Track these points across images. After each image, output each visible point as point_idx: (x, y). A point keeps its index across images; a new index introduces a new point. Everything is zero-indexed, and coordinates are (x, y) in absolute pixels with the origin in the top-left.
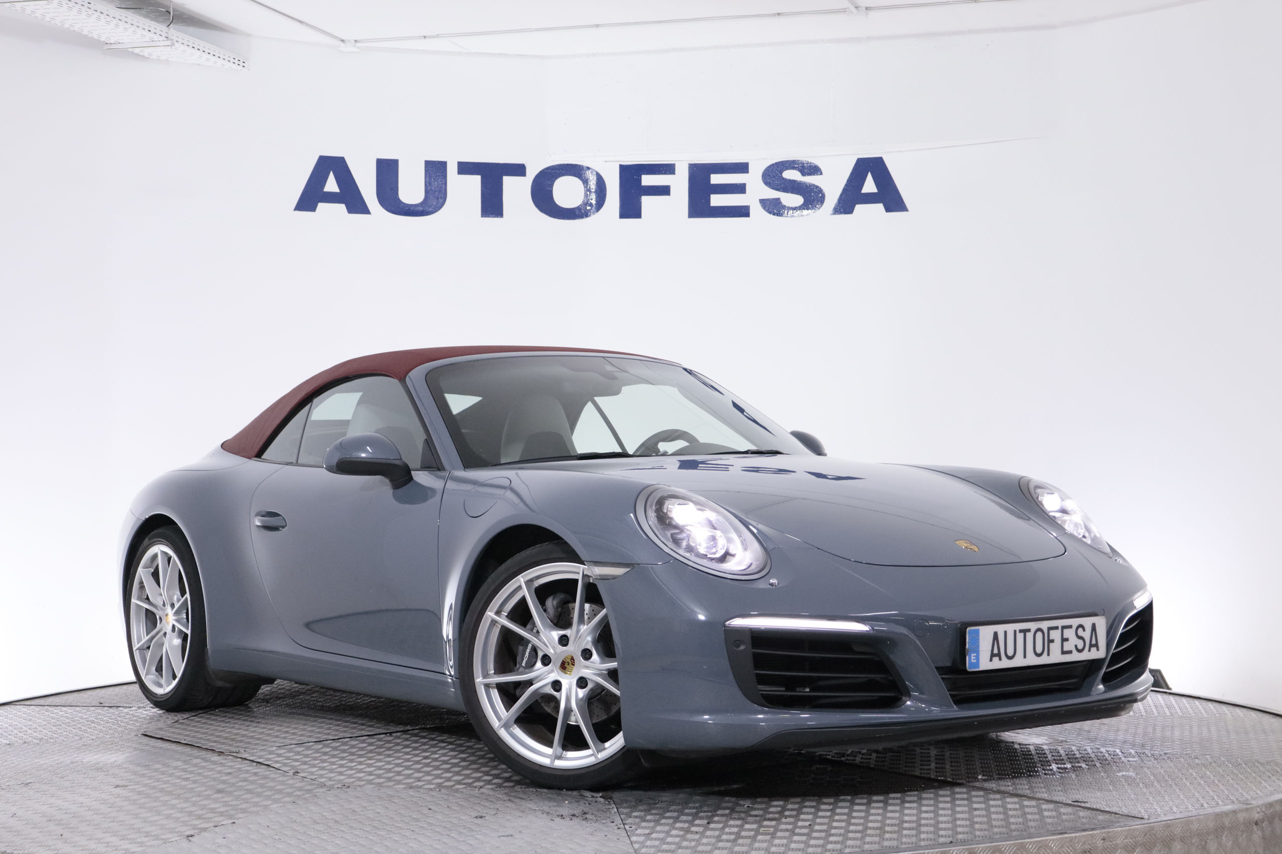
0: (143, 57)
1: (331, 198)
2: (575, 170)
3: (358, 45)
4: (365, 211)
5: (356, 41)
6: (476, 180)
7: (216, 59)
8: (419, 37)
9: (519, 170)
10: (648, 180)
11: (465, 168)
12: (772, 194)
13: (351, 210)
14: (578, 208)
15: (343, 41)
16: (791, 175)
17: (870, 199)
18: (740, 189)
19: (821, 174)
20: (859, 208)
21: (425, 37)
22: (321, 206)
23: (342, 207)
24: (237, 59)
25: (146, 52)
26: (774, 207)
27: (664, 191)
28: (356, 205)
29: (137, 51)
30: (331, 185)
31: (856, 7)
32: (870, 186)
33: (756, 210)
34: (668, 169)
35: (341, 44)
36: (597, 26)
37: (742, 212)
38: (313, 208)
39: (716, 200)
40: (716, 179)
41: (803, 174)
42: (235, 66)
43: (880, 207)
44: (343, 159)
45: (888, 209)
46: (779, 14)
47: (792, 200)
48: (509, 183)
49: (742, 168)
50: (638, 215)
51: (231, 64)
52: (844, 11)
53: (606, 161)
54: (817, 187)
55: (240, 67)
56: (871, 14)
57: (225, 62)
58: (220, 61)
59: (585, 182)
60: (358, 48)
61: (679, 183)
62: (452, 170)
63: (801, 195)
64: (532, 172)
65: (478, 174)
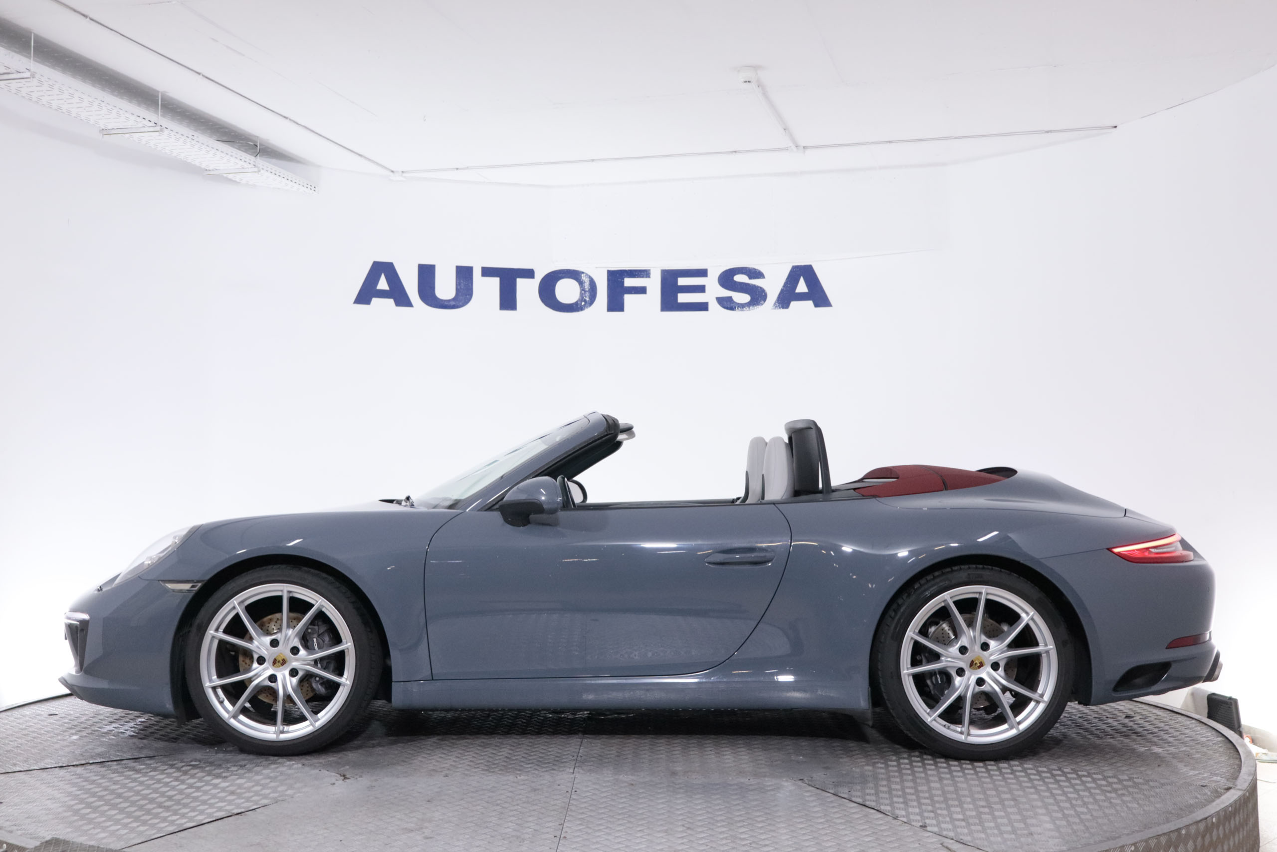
0: (235, 181)
1: (382, 294)
2: (574, 275)
3: (404, 175)
4: (409, 304)
5: (403, 172)
6: (496, 281)
7: (293, 184)
8: (453, 169)
9: (529, 274)
10: (629, 282)
11: (487, 272)
12: (726, 293)
13: (398, 304)
14: (576, 303)
15: (393, 172)
16: (740, 278)
17: (802, 297)
18: (701, 289)
19: (764, 277)
20: (794, 304)
21: (457, 169)
22: (375, 301)
23: (391, 301)
24: (309, 184)
25: (237, 178)
26: (727, 304)
27: (642, 290)
28: (402, 299)
29: (230, 176)
30: (383, 284)
31: (797, 147)
32: (802, 287)
33: (714, 306)
34: (645, 274)
35: (391, 174)
36: (593, 160)
37: (703, 307)
38: (368, 302)
39: (683, 298)
40: (682, 281)
41: (750, 278)
42: (308, 191)
43: (810, 303)
44: (392, 263)
45: (816, 305)
46: (735, 152)
47: (741, 298)
48: (522, 284)
49: (703, 273)
50: (621, 309)
51: (304, 188)
52: (786, 149)
53: (597, 268)
54: (761, 288)
55: (312, 191)
56: (808, 151)
57: (300, 187)
58: (296, 186)
59: (581, 283)
60: (405, 177)
61: (654, 285)
62: (477, 273)
63: (749, 294)
64: (539, 276)
65: (497, 277)
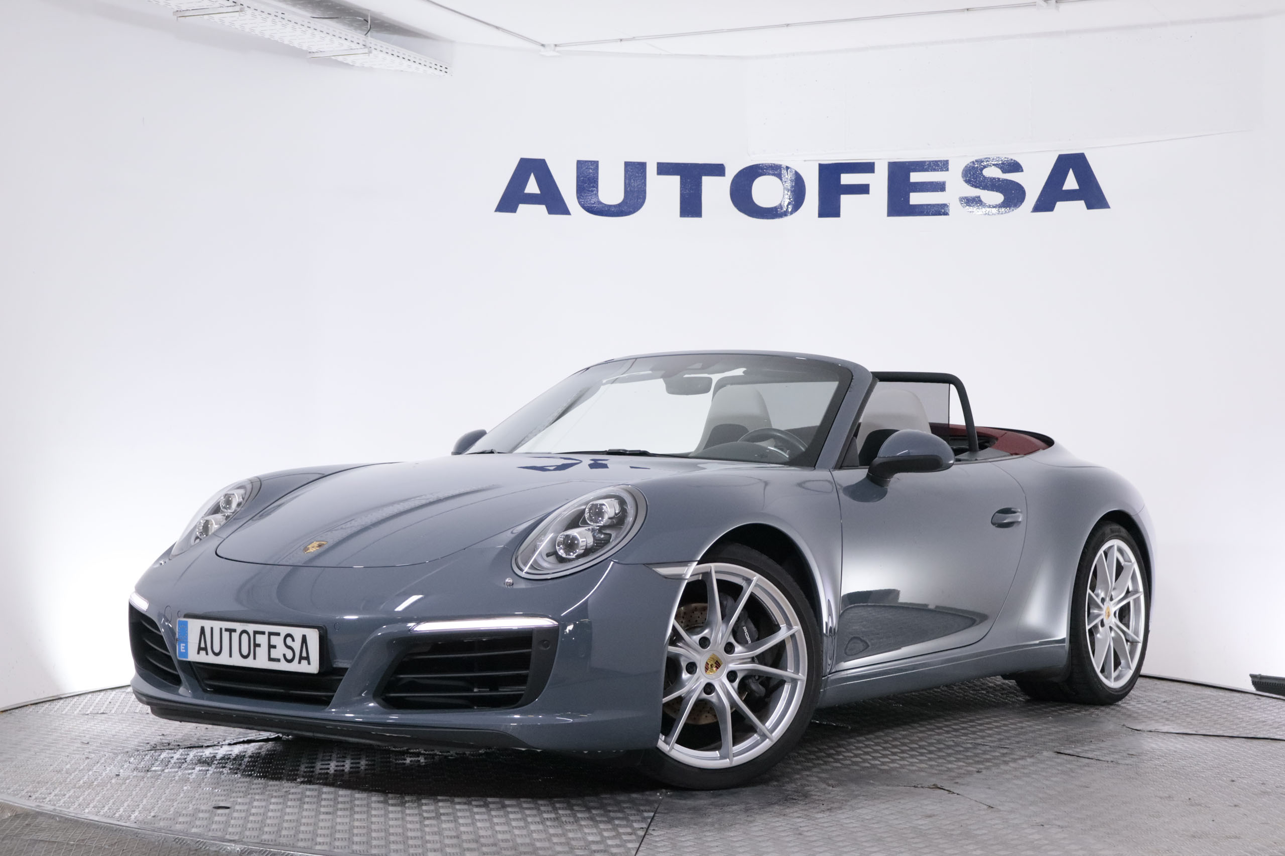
0: (347, 64)
1: (532, 199)
2: (775, 170)
3: (558, 49)
4: (566, 212)
5: (556, 45)
6: (675, 180)
7: (416, 65)
8: (616, 41)
9: (718, 170)
10: (847, 179)
11: (665, 169)
12: (972, 192)
13: (551, 211)
14: (778, 207)
15: (543, 45)
16: (991, 172)
17: (1071, 196)
18: (940, 187)
19: (1022, 170)
20: (1060, 205)
21: (621, 40)
22: (522, 207)
23: (543, 208)
24: (438, 65)
25: (349, 60)
26: (973, 205)
27: (863, 189)
28: (556, 205)
29: (340, 59)
30: (532, 187)
32: (1071, 183)
33: (956, 208)
34: (868, 168)
35: (542, 48)
36: (788, 25)
37: (940, 210)
38: (513, 210)
39: (916, 198)
40: (916, 177)
41: (1004, 171)
42: (437, 72)
43: (1081, 204)
44: (544, 161)
45: (1090, 206)
46: (968, 9)
47: (992, 197)
48: (707, 182)
49: (941, 166)
50: (837, 214)
51: (432, 70)
52: (1033, 4)
53: (805, 161)
54: (1018, 184)
55: (442, 73)
56: (1062, 7)
57: (427, 69)
58: (422, 68)
59: (784, 181)
60: (558, 52)
61: (879, 182)
62: (651, 170)
63: (1001, 192)
64: (731, 172)
65: (678, 175)
